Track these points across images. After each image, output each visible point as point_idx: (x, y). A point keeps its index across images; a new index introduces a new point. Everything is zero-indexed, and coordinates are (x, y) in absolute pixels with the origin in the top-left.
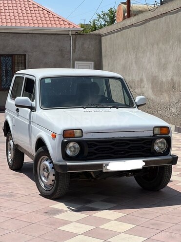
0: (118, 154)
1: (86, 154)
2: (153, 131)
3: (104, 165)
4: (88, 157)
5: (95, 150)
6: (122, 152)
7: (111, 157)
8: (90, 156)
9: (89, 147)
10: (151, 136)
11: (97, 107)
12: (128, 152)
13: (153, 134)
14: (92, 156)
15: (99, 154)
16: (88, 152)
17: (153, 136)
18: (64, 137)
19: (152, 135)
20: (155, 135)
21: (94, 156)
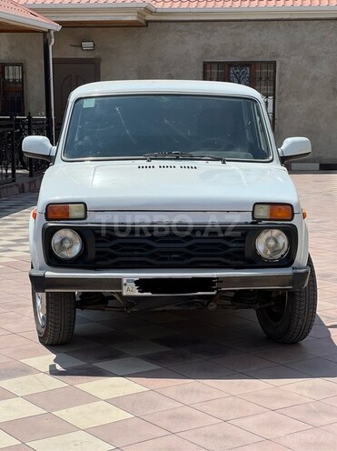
0: (165, 259)
1: (92, 254)
2: (253, 212)
3: (124, 281)
4: (98, 263)
5: (111, 247)
6: (177, 256)
7: (149, 263)
8: (102, 260)
9: (97, 242)
10: (246, 223)
11: (177, 159)
12: (190, 256)
13: (253, 218)
14: (107, 260)
15: (122, 256)
16: (97, 253)
17: (252, 223)
18: (47, 219)
19: (251, 220)
20: (256, 221)
21: (111, 261)
